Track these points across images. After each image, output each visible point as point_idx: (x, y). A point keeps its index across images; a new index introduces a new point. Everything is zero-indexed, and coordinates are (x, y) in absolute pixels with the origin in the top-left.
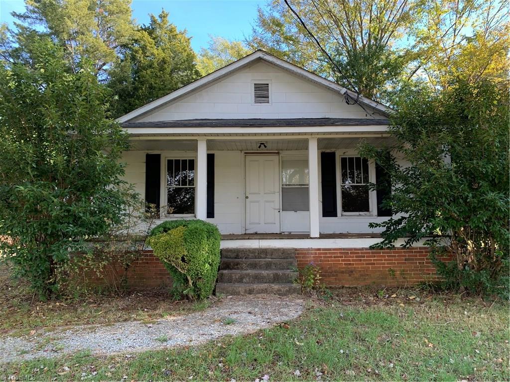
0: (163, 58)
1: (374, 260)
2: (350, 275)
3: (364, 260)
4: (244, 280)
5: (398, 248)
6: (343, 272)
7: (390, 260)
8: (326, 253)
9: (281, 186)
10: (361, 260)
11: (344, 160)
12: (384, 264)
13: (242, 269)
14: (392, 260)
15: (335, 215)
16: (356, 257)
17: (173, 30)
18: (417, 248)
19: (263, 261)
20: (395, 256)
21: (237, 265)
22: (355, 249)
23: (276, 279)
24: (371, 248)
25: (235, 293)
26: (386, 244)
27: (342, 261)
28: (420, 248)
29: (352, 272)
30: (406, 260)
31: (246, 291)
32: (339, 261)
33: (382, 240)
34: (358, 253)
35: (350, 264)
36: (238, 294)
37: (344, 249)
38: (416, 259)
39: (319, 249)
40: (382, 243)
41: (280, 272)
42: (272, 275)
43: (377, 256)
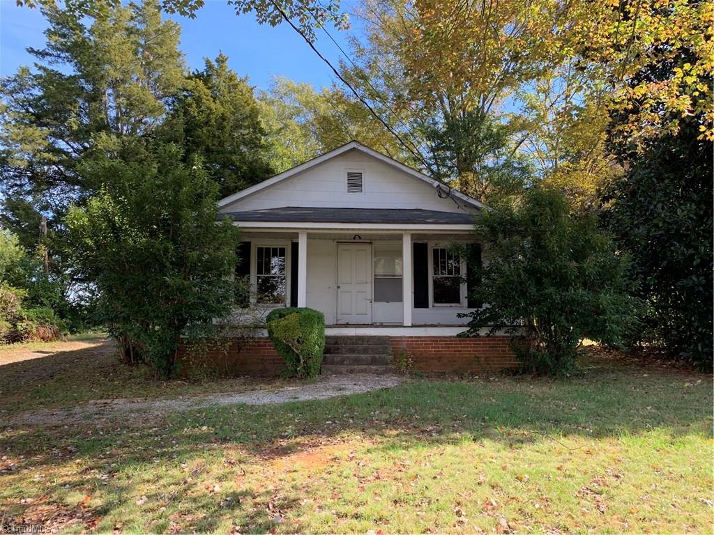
0: (222, 114)
1: (461, 347)
2: (439, 361)
3: (452, 347)
4: (345, 363)
5: (483, 337)
6: (432, 358)
7: (475, 347)
8: (418, 341)
9: (373, 277)
10: (449, 347)
11: (436, 251)
12: (470, 351)
13: (342, 353)
14: (477, 347)
15: (427, 307)
16: (445, 344)
17: (233, 78)
18: (499, 337)
19: (361, 347)
20: (480, 344)
21: (338, 349)
22: (444, 337)
23: (374, 361)
24: (459, 336)
25: (339, 373)
26: (472, 333)
27: (432, 348)
28: (503, 337)
29: (441, 358)
30: (490, 347)
31: (347, 371)
32: (429, 348)
33: (468, 329)
34: (447, 341)
35: (439, 351)
36: (341, 373)
37: (434, 337)
38: (500, 347)
39: (411, 337)
40: (468, 331)
41: (377, 356)
42: (370, 358)
43: (464, 344)
